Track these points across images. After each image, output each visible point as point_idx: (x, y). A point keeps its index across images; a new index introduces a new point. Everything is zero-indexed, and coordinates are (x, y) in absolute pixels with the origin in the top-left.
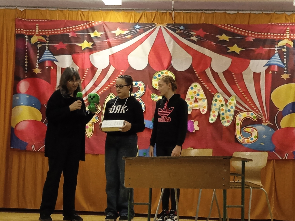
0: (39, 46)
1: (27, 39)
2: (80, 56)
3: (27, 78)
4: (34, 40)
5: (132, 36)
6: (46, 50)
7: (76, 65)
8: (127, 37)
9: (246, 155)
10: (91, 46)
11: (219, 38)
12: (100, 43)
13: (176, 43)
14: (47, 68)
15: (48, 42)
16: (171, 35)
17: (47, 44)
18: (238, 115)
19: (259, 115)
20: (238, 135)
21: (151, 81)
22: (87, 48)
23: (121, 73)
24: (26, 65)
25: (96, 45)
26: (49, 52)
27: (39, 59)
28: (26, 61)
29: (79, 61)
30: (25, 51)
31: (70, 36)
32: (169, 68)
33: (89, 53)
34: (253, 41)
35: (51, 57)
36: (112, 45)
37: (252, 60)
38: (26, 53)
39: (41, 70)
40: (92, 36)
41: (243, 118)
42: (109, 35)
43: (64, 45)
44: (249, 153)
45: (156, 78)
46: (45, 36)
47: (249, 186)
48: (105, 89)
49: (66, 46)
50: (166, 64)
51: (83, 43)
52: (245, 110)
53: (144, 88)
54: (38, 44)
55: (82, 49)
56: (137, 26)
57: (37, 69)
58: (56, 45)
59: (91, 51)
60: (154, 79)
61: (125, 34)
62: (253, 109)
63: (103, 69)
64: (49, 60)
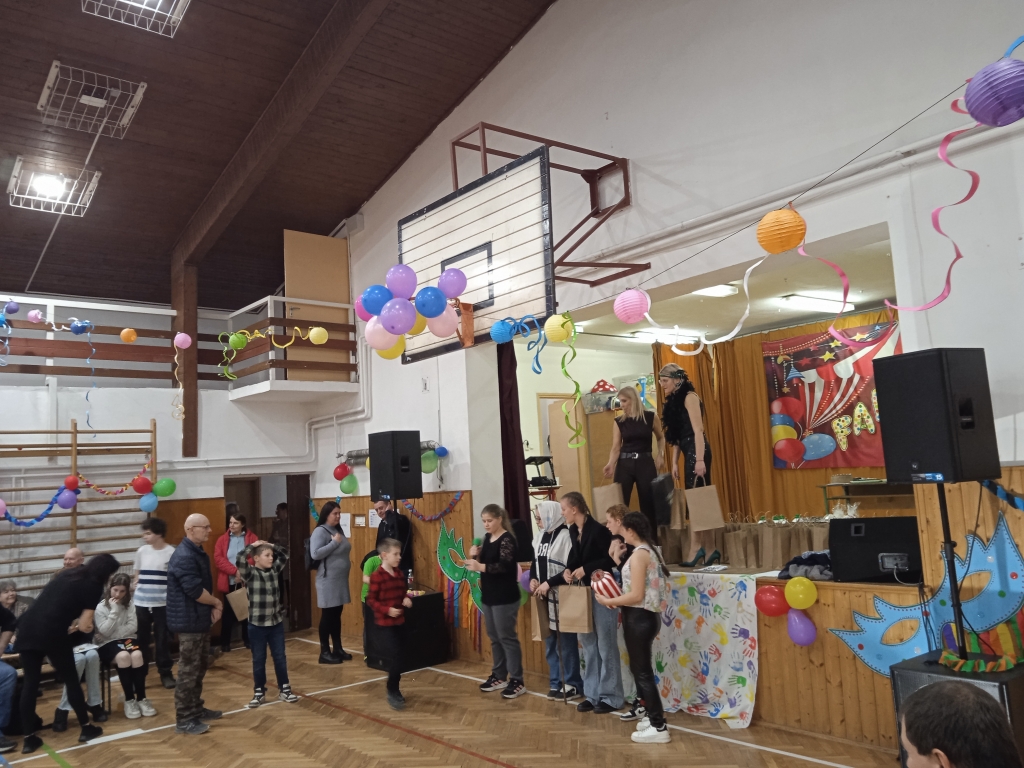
1: (773, 361)
2: (824, 368)
3: (778, 398)
4: (780, 360)
6: (792, 368)
7: (822, 378)
10: (833, 356)
12: (842, 353)
14: (795, 385)
15: (792, 360)
22: (829, 358)
24: (776, 386)
25: (836, 356)
26: (795, 369)
27: (787, 378)
28: (775, 381)
29: (824, 374)
30: (773, 372)
31: (811, 350)
33: (832, 364)
35: (798, 374)
36: (853, 353)
38: (775, 374)
39: (790, 388)
40: (832, 347)
43: (808, 360)
46: (789, 355)
48: (853, 399)
51: (825, 355)
54: (784, 364)
55: (825, 361)
56: (877, 327)
57: (786, 388)
58: (800, 362)
59: (833, 361)
61: (865, 338)
63: (848, 379)
64: (796, 377)
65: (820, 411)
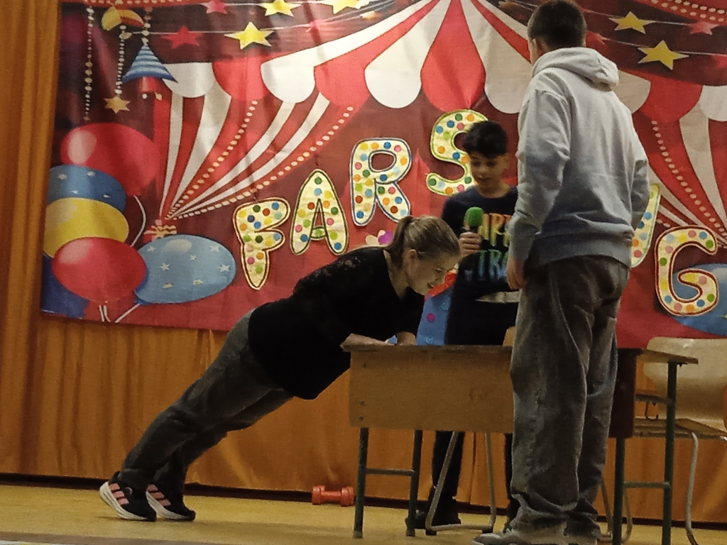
0: (125, 36)
1: (91, 18)
2: (235, 66)
3: (88, 123)
4: (111, 19)
5: (379, 15)
6: (143, 48)
7: (224, 89)
8: (365, 15)
9: (686, 345)
10: (267, 38)
11: (617, 25)
12: (291, 33)
13: (499, 36)
14: (145, 96)
15: (148, 25)
16: (486, 14)
17: (146, 33)
18: (664, 238)
19: (722, 239)
20: (664, 292)
21: (428, 139)
22: (254, 43)
23: (346, 115)
24: (88, 89)
25: (277, 38)
26: (151, 52)
27: (124, 72)
28: (87, 76)
29: (233, 81)
30: (87, 49)
31: (208, 12)
32: (477, 104)
33: (259, 59)
34: (711, 33)
35: (157, 68)
36: (323, 39)
37: (706, 85)
38: (89, 56)
39: (128, 102)
40: (268, 13)
41: (677, 247)
42: (315, 10)
43: (193, 36)
44: (692, 340)
45: (440, 130)
46: (140, 10)
47: (690, 431)
48: (301, 159)
49: (198, 39)
50: (469, 93)
51: (243, 30)
52: (685, 224)
53: (408, 159)
54: (120, 32)
55: (242, 47)
57: (116, 99)
58: (170, 35)
59: (265, 52)
60: (436, 133)
61: (358, 7)
62: (706, 221)
63: (296, 104)
64: (149, 75)
65: (206, 176)
